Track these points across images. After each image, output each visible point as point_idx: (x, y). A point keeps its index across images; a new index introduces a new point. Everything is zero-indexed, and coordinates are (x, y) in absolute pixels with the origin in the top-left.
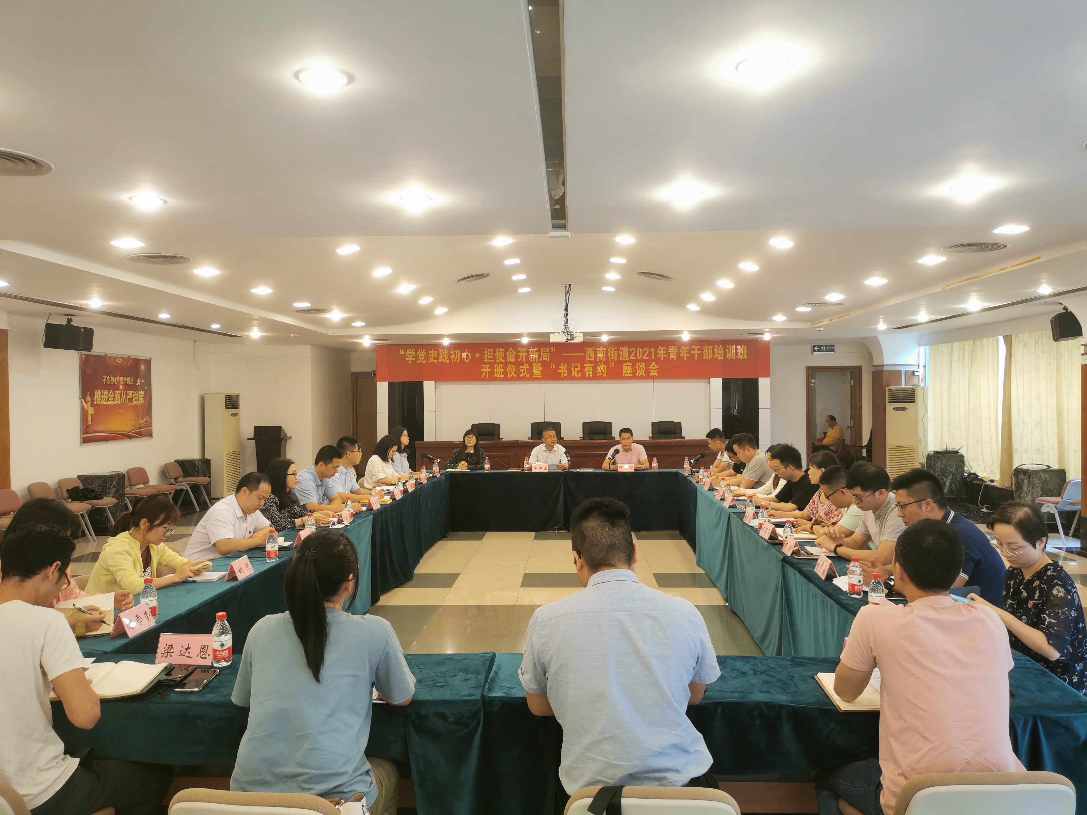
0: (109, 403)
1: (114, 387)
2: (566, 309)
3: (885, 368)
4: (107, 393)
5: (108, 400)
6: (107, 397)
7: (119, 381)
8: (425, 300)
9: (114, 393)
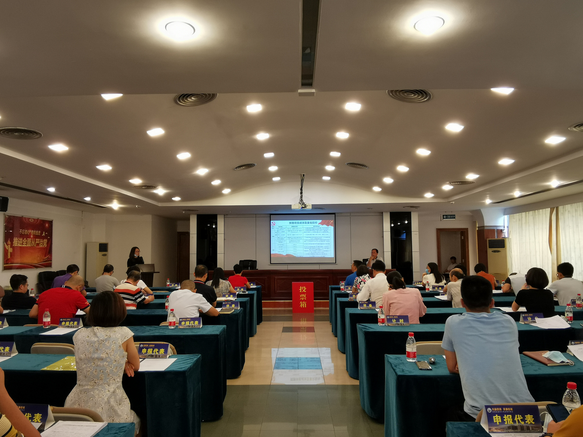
0: (23, 246)
1: (28, 236)
2: (301, 190)
3: (486, 228)
4: (22, 240)
5: (22, 244)
6: (22, 242)
7: (30, 233)
8: (216, 182)
9: (27, 240)
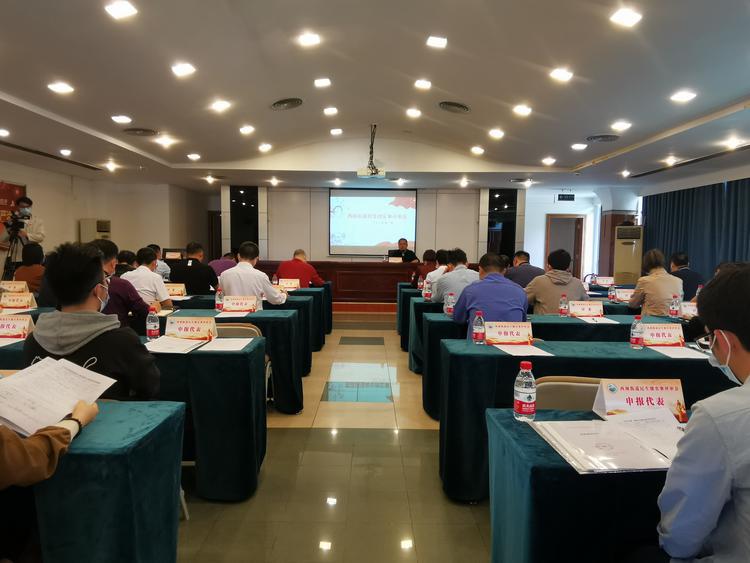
2: (372, 147)
3: (613, 213)
8: (247, 130)
